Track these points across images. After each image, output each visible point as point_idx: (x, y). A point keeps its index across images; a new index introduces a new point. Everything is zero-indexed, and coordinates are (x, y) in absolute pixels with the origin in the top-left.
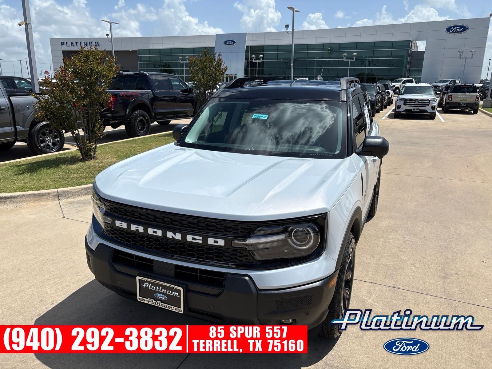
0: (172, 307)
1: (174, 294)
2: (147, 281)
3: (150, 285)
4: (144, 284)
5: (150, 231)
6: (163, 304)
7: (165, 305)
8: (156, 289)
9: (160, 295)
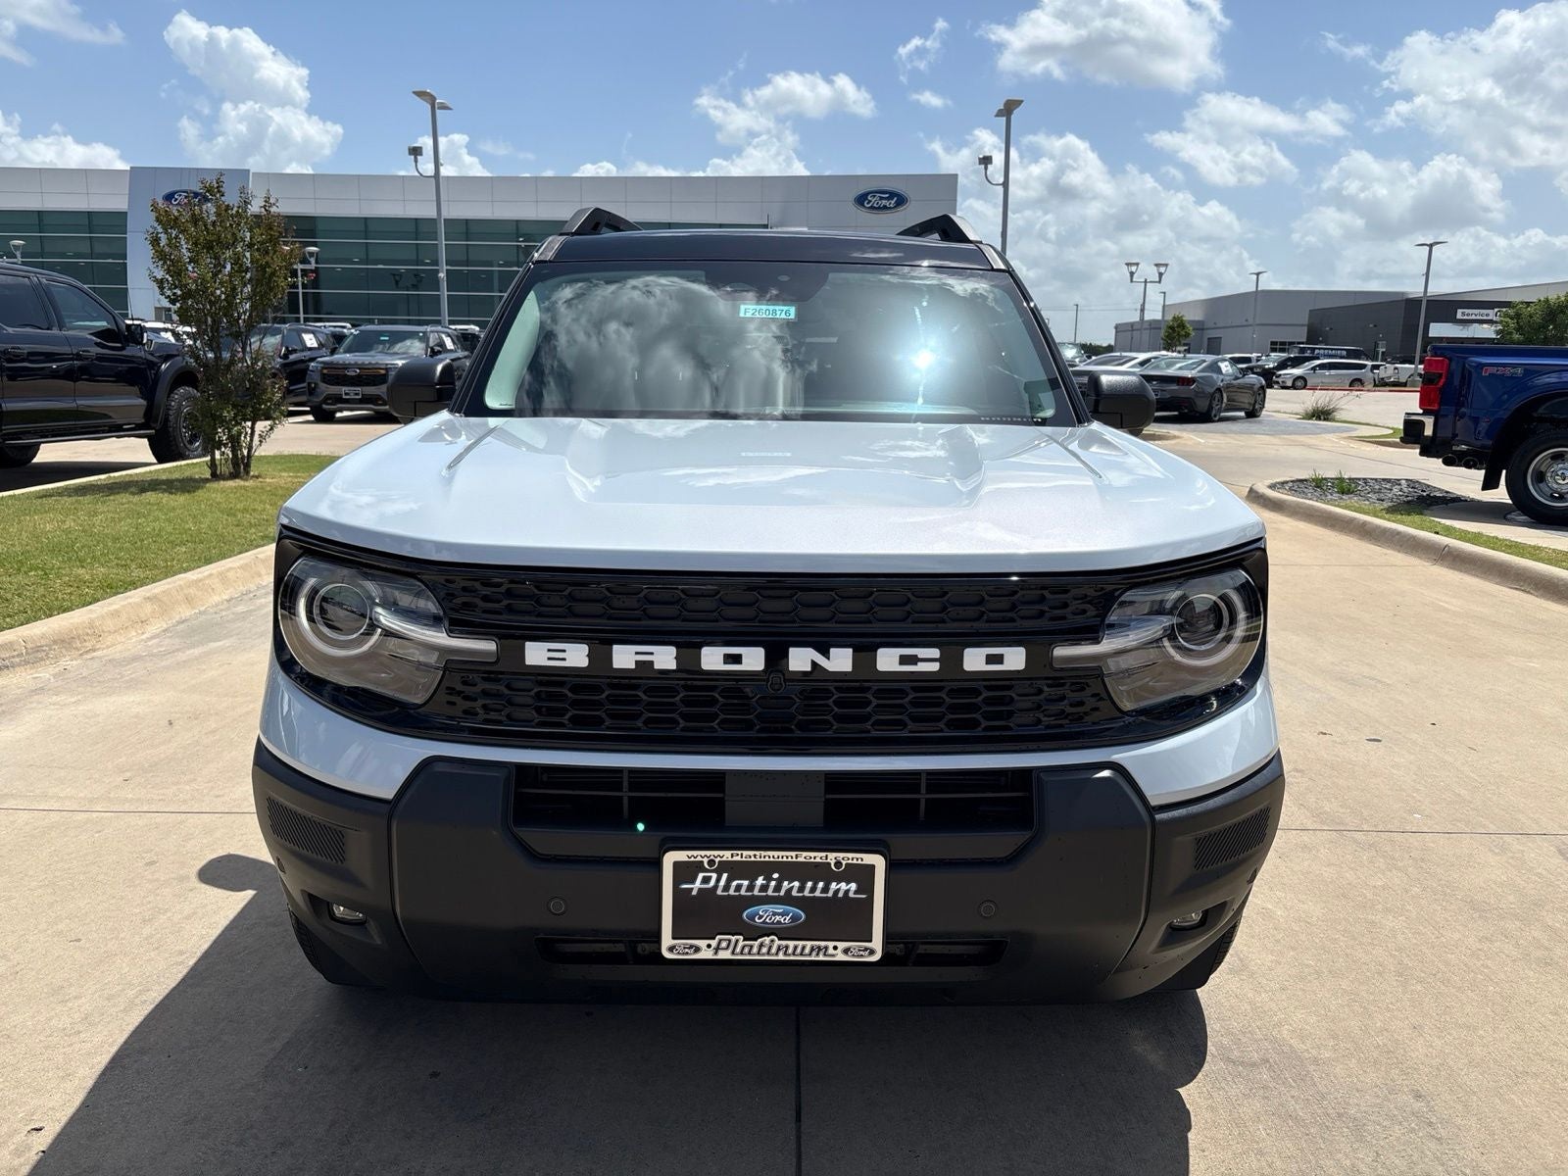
0: (831, 944)
1: (838, 891)
2: (711, 862)
3: (725, 876)
4: (693, 881)
6: (784, 943)
7: (796, 947)
8: (751, 888)
9: (771, 908)
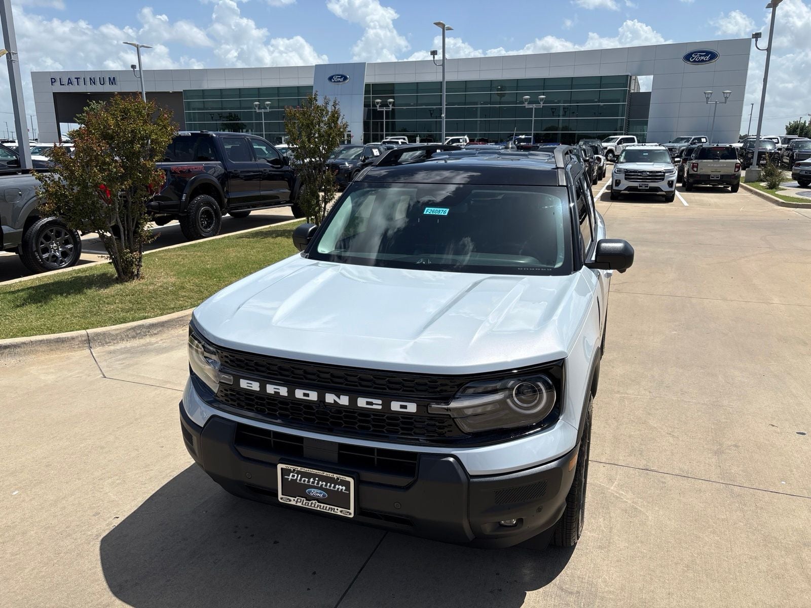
0: (336, 508)
1: (338, 489)
2: (294, 470)
3: (300, 476)
4: (289, 476)
5: (299, 394)
6: (320, 504)
7: (324, 506)
8: (309, 482)
9: (316, 490)
